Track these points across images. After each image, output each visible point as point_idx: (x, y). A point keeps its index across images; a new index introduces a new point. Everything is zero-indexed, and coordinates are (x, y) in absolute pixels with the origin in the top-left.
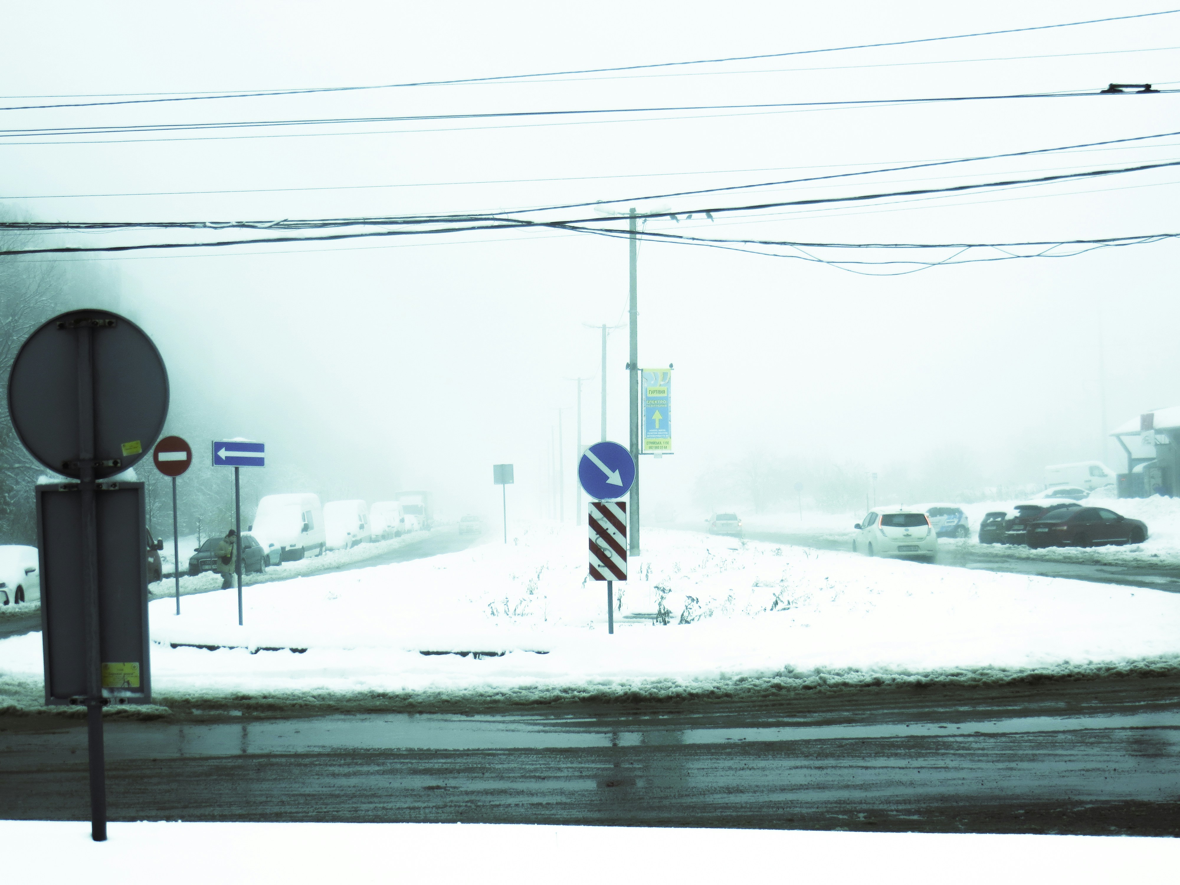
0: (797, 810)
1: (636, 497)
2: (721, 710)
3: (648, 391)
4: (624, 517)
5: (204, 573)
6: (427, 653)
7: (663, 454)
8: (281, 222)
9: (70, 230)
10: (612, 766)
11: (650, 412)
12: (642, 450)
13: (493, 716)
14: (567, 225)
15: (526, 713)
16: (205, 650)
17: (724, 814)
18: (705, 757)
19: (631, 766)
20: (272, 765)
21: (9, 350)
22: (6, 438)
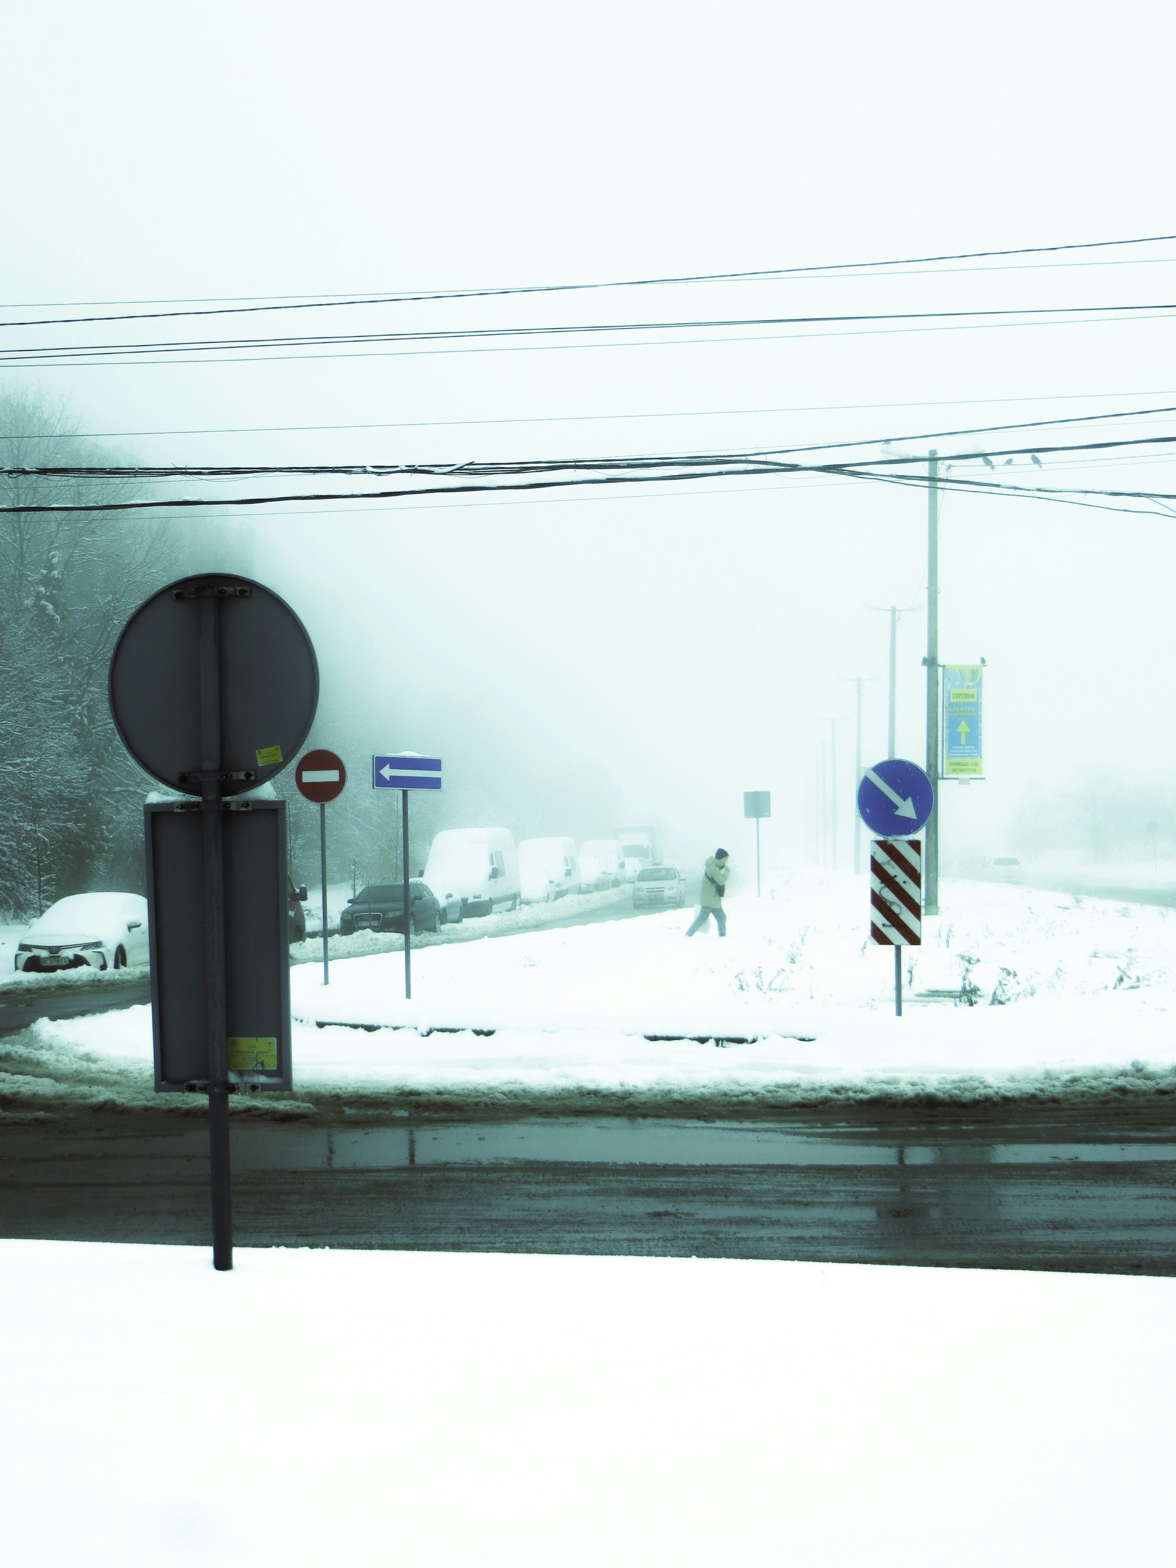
0: (1146, 1253)
1: (933, 836)
2: (1046, 1120)
3: (952, 695)
4: (919, 862)
5: (360, 931)
6: (654, 1039)
7: (971, 779)
8: (464, 466)
9: (188, 477)
10: (898, 1190)
11: (953, 724)
12: (943, 774)
13: (741, 1122)
14: (845, 469)
15: (784, 1118)
16: (360, 1030)
17: (1047, 1256)
18: (1023, 1181)
19: (923, 1191)
20: (448, 1180)
21: (108, 638)
22: (104, 753)
